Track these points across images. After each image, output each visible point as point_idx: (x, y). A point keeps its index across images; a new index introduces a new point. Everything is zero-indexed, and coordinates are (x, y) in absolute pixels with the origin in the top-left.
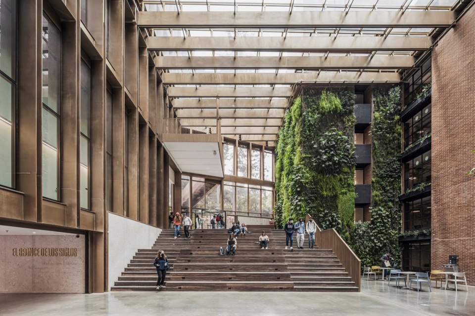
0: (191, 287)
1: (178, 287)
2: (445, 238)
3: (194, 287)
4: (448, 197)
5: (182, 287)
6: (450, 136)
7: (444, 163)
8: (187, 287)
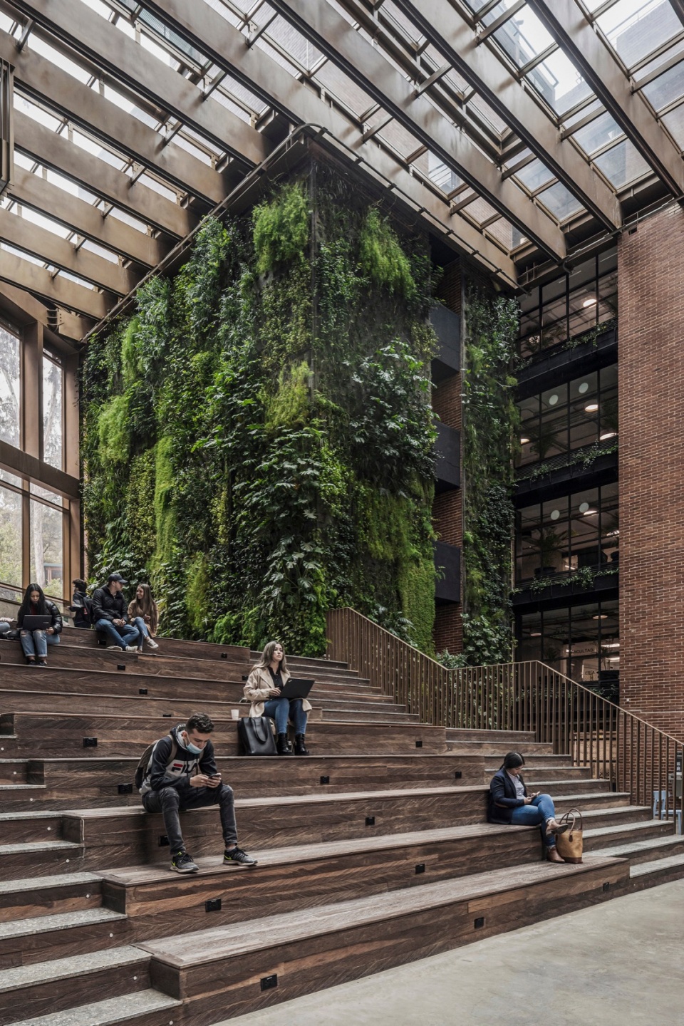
0: (330, 957)
1: (255, 980)
2: (661, 709)
3: (341, 955)
4: (667, 610)
5: (280, 971)
6: (672, 463)
7: (657, 525)
8: (308, 963)
